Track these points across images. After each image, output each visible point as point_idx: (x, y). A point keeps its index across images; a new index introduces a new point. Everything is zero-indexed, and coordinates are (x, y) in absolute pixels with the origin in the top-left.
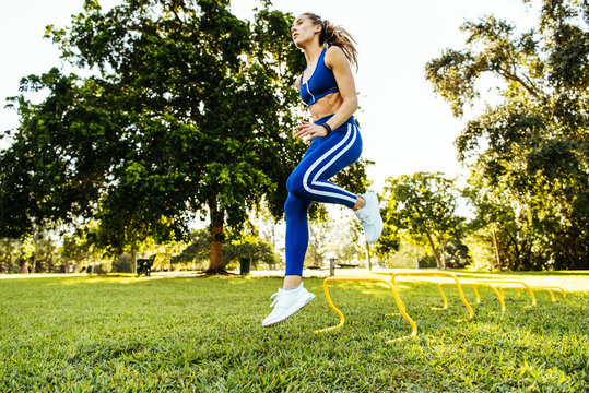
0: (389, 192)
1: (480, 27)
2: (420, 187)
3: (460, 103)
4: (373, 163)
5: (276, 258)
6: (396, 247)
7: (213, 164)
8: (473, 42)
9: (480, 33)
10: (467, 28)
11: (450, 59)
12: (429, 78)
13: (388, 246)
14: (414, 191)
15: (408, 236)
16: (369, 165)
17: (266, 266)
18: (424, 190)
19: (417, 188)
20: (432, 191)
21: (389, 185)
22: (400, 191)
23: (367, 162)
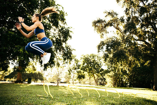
0: (82, 60)
1: (109, 13)
2: (92, 58)
3: (103, 35)
4: (75, 50)
5: (44, 79)
6: (84, 77)
7: (18, 46)
8: (107, 17)
9: (109, 14)
10: (106, 13)
11: (99, 21)
12: (93, 26)
13: (81, 77)
14: (90, 60)
15: (88, 74)
16: (74, 50)
17: (40, 81)
18: (93, 59)
19: (91, 59)
20: (96, 60)
21: (83, 57)
22: (86, 59)
23: (73, 49)
